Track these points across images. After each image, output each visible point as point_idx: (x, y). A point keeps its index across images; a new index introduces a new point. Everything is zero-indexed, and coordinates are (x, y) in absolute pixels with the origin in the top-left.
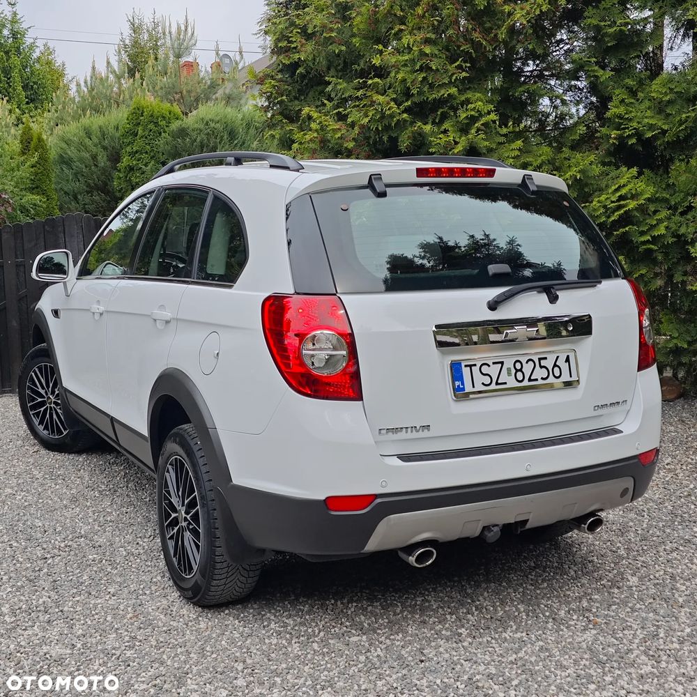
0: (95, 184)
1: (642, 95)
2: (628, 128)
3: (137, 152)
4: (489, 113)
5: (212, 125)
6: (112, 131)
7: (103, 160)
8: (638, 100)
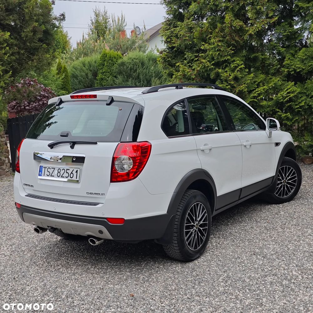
0: (87, 86)
1: (296, 56)
2: (291, 68)
3: (104, 72)
4: (241, 65)
5: (135, 60)
6: (93, 63)
7: (90, 76)
8: (295, 58)
